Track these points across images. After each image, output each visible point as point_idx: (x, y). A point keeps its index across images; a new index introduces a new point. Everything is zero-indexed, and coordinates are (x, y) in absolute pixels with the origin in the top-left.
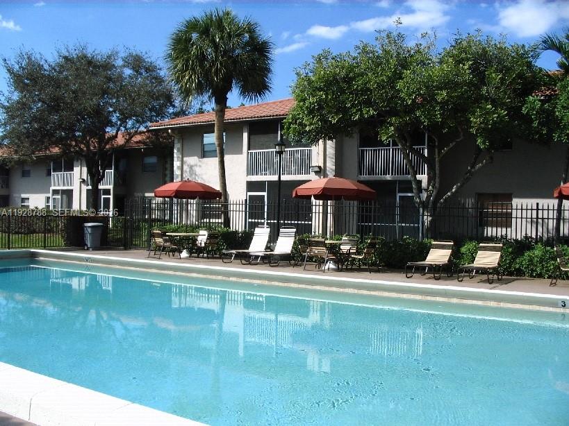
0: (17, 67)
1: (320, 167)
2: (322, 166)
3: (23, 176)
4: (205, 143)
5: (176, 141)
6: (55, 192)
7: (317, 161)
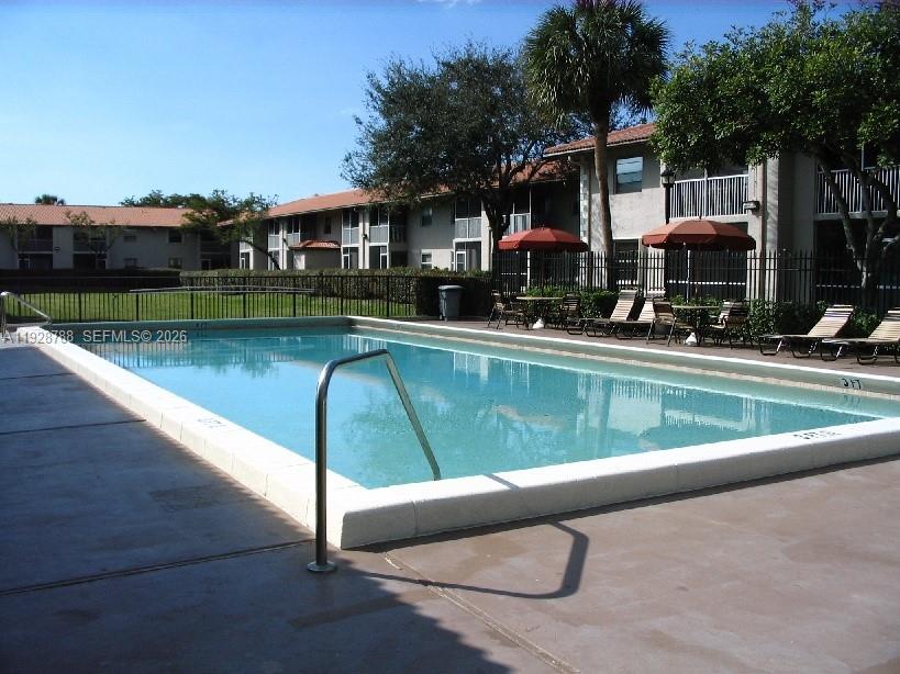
0: (385, 83)
1: (757, 203)
2: (760, 200)
3: (423, 224)
4: (618, 172)
5: (582, 172)
6: (460, 246)
7: (754, 194)
